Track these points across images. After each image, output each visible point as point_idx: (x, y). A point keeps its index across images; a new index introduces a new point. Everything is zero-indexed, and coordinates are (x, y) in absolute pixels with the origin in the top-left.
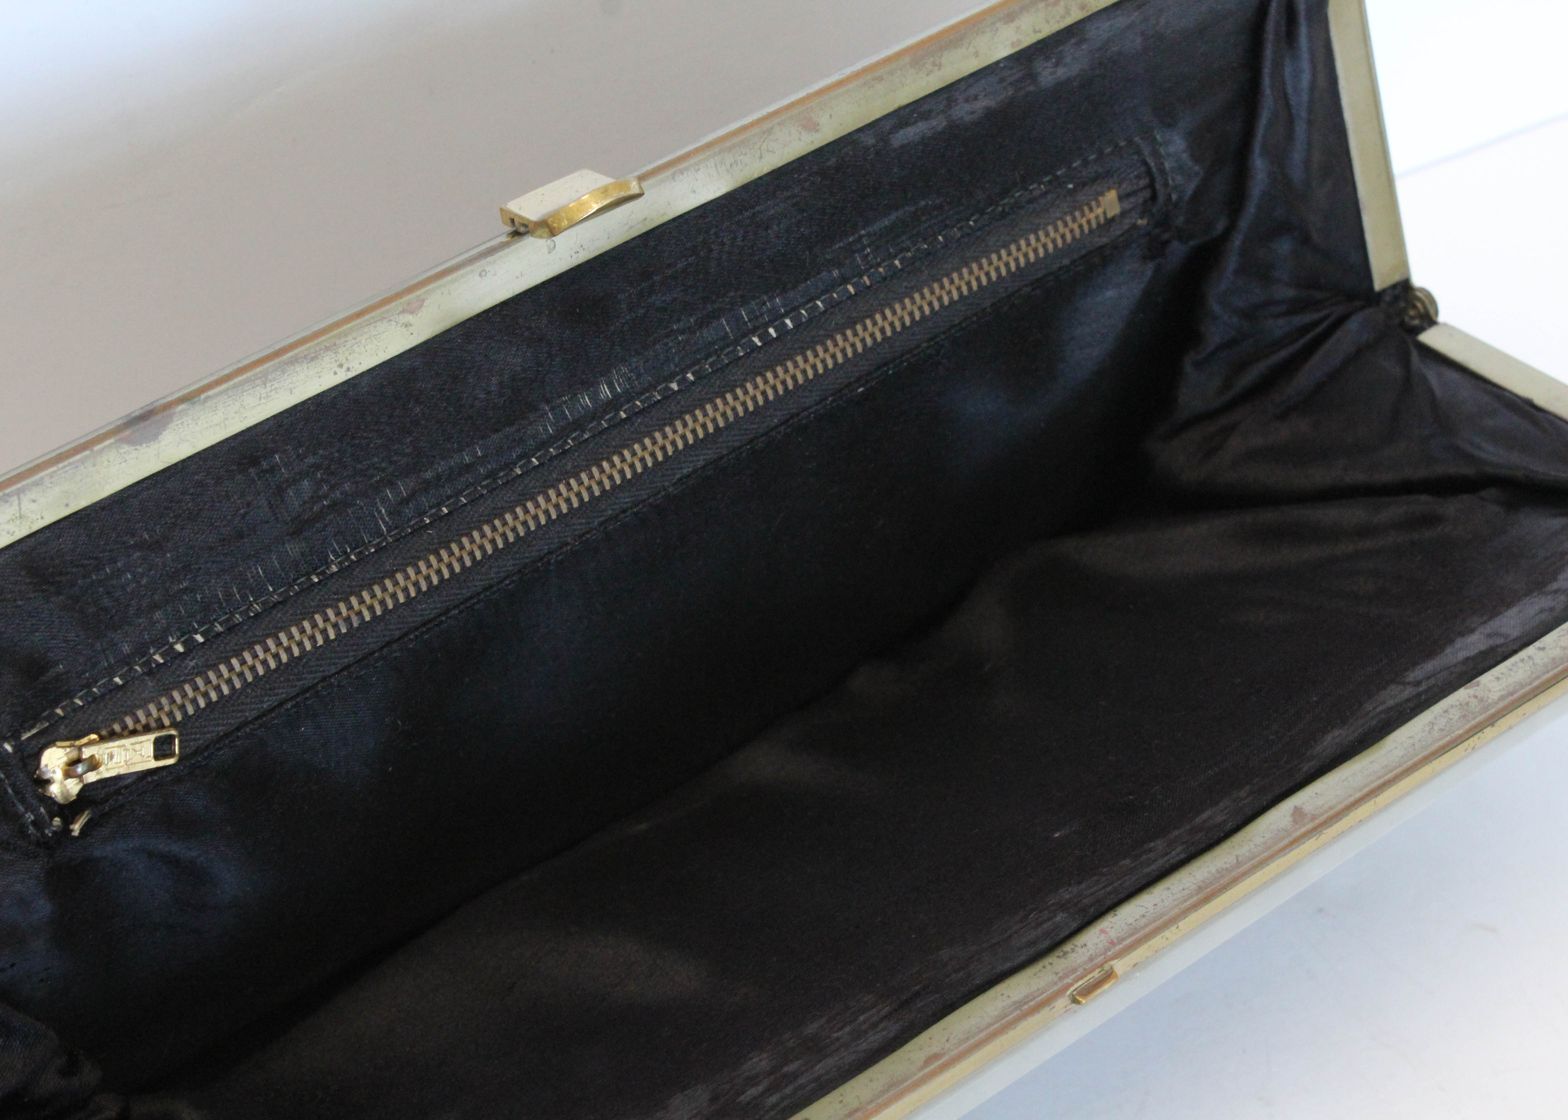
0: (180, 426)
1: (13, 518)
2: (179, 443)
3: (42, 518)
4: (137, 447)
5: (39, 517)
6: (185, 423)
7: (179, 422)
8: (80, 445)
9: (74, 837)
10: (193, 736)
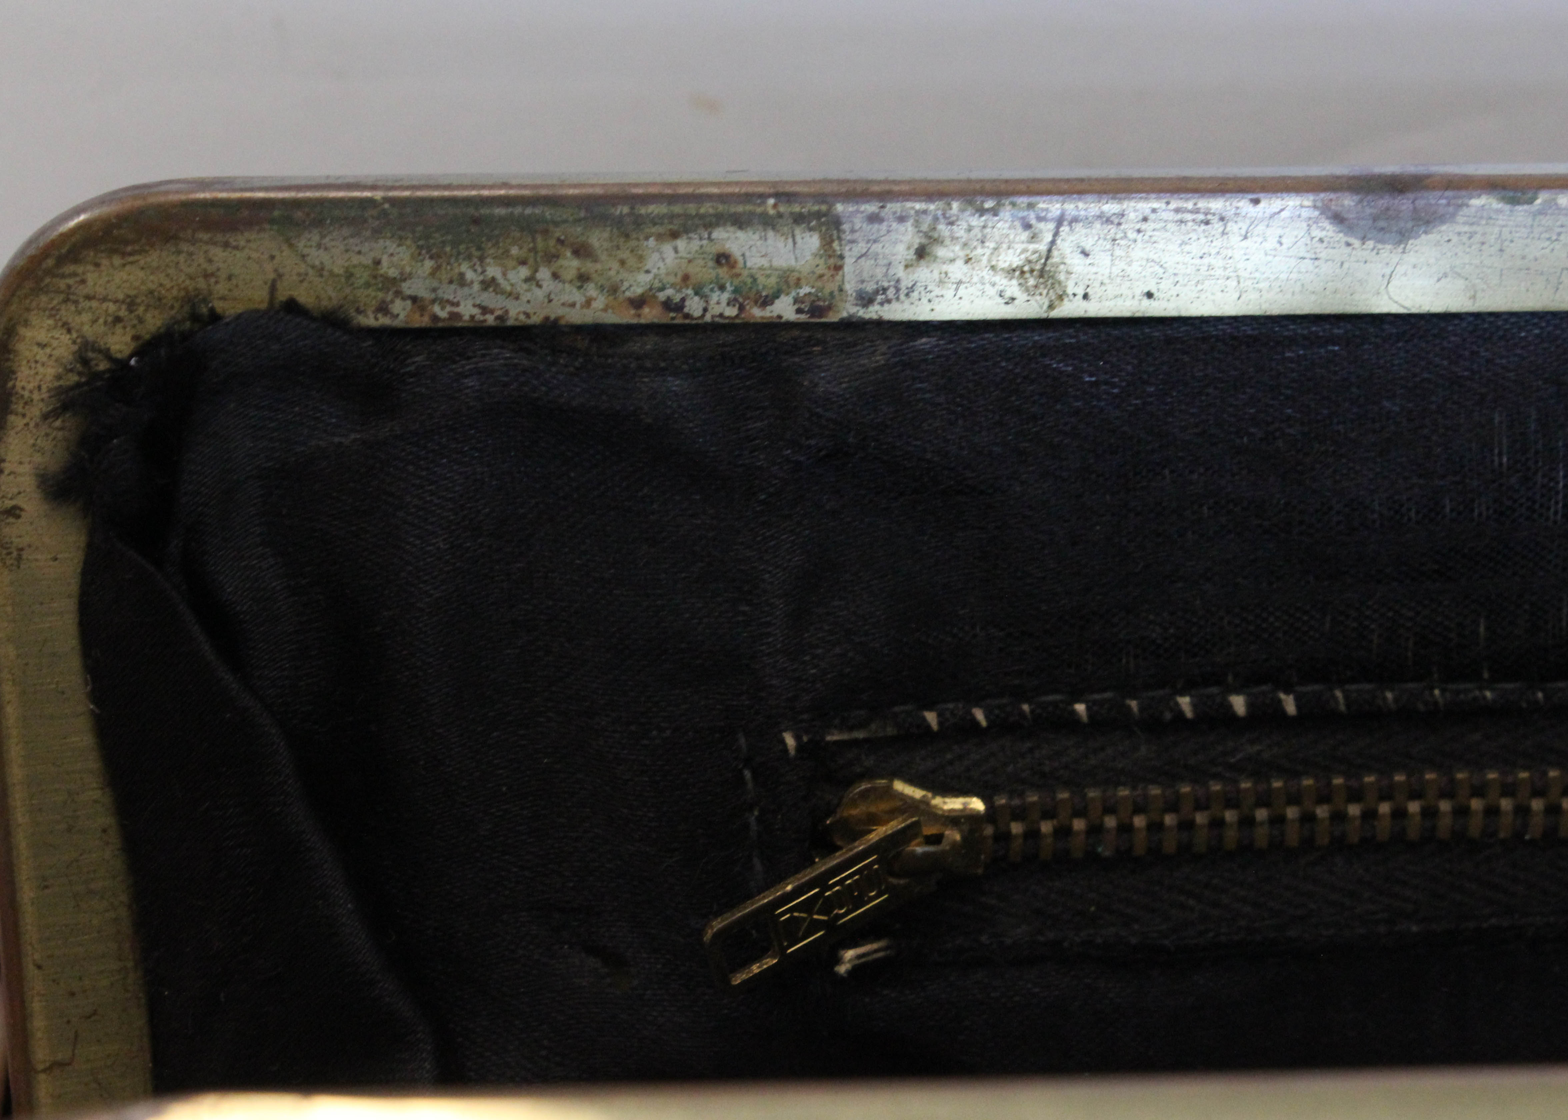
0: (1464, 238)
1: (1026, 268)
2: (1445, 275)
3: (1086, 296)
4: (1352, 240)
5: (1080, 292)
6: (1478, 238)
7: (1466, 228)
8: (1235, 179)
9: (836, 974)
10: (1182, 898)
